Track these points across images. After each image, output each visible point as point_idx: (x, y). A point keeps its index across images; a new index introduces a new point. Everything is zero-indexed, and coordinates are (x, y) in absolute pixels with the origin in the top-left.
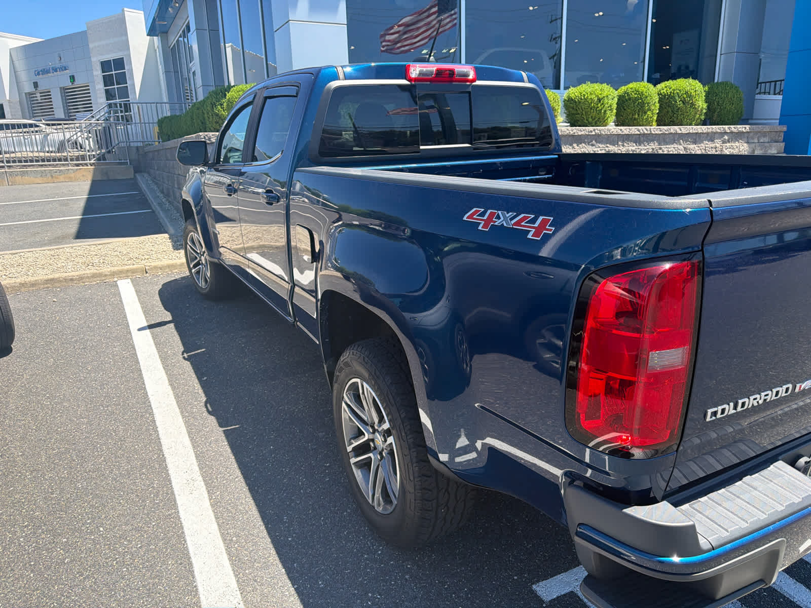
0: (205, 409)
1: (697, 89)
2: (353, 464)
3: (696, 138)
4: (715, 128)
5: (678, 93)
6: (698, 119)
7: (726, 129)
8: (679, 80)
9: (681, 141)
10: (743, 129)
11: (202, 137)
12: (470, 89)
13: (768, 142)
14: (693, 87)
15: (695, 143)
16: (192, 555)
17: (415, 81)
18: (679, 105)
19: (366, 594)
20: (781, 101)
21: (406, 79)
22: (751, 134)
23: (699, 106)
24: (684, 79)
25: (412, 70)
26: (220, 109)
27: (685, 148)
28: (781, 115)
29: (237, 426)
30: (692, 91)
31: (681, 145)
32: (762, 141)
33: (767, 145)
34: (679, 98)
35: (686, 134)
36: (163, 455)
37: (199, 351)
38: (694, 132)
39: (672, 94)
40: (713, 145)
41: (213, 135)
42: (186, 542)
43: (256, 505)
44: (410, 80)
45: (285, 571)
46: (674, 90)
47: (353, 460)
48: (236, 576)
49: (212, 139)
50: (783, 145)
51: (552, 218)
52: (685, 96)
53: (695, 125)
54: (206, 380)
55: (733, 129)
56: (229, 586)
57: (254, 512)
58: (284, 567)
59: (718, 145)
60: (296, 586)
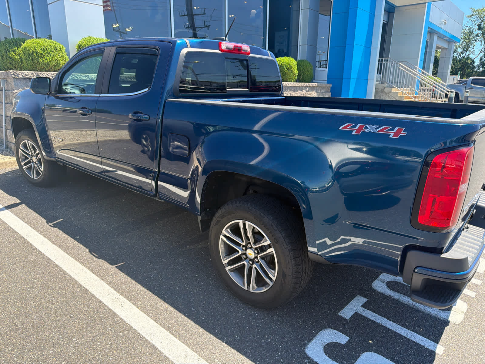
0: (93, 256)
1: (294, 63)
2: (228, 270)
3: (295, 89)
4: (303, 84)
5: (285, 64)
6: (294, 79)
7: (308, 85)
8: (285, 57)
9: (289, 90)
10: (315, 85)
11: (12, 73)
12: (248, 59)
13: (324, 92)
14: (292, 62)
15: (294, 91)
16: (150, 340)
17: (224, 52)
18: (286, 71)
19: (264, 336)
20: (327, 72)
21: (219, 50)
22: (318, 88)
23: (295, 72)
24: (287, 57)
25: (222, 45)
26: (13, 54)
27: (290, 94)
28: (328, 79)
29: (123, 263)
30: (292, 64)
31: (288, 92)
32: (322, 91)
33: (324, 93)
34: (286, 67)
35: (291, 86)
36: (84, 288)
37: (59, 221)
38: (294, 85)
39: (282, 65)
40: (302, 93)
41: (20, 73)
42: (140, 334)
43: (170, 305)
44: (221, 50)
45: (213, 335)
46: (283, 63)
47: (228, 268)
48: (186, 345)
49: (19, 75)
50: (330, 93)
51: (404, 128)
52: (288, 66)
53: (294, 82)
54: (79, 238)
55: (310, 85)
56: (186, 351)
57: (170, 308)
58: (211, 334)
59: (304, 93)
60: (225, 342)
